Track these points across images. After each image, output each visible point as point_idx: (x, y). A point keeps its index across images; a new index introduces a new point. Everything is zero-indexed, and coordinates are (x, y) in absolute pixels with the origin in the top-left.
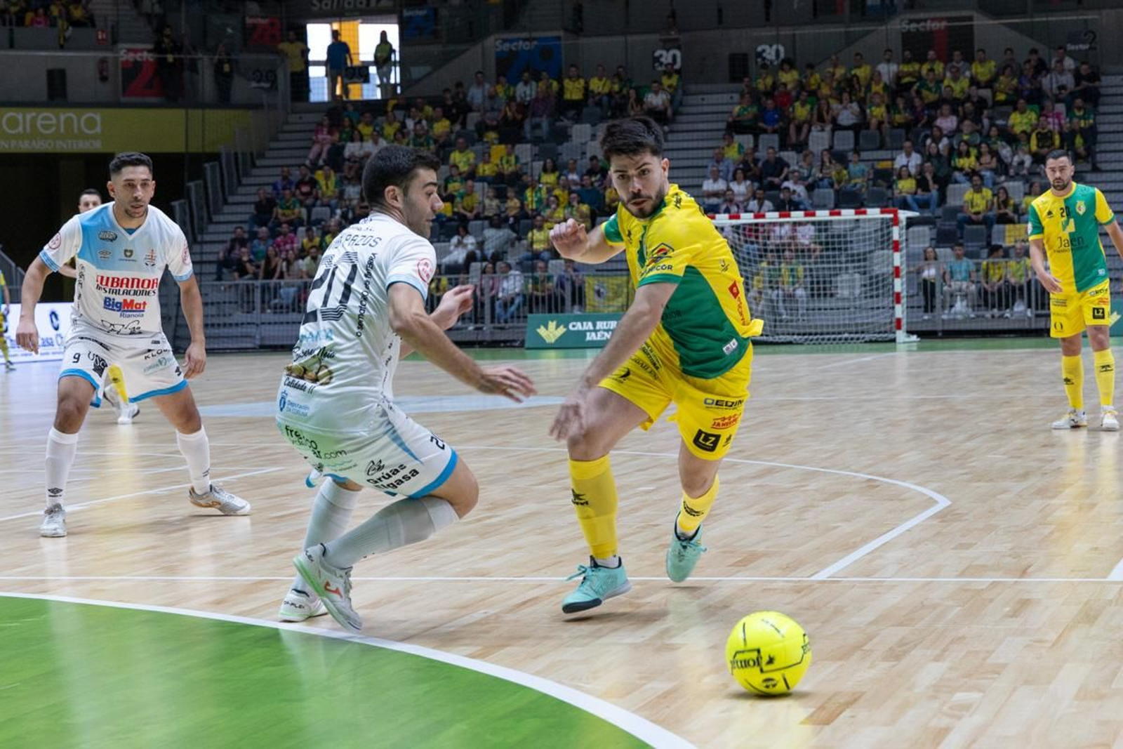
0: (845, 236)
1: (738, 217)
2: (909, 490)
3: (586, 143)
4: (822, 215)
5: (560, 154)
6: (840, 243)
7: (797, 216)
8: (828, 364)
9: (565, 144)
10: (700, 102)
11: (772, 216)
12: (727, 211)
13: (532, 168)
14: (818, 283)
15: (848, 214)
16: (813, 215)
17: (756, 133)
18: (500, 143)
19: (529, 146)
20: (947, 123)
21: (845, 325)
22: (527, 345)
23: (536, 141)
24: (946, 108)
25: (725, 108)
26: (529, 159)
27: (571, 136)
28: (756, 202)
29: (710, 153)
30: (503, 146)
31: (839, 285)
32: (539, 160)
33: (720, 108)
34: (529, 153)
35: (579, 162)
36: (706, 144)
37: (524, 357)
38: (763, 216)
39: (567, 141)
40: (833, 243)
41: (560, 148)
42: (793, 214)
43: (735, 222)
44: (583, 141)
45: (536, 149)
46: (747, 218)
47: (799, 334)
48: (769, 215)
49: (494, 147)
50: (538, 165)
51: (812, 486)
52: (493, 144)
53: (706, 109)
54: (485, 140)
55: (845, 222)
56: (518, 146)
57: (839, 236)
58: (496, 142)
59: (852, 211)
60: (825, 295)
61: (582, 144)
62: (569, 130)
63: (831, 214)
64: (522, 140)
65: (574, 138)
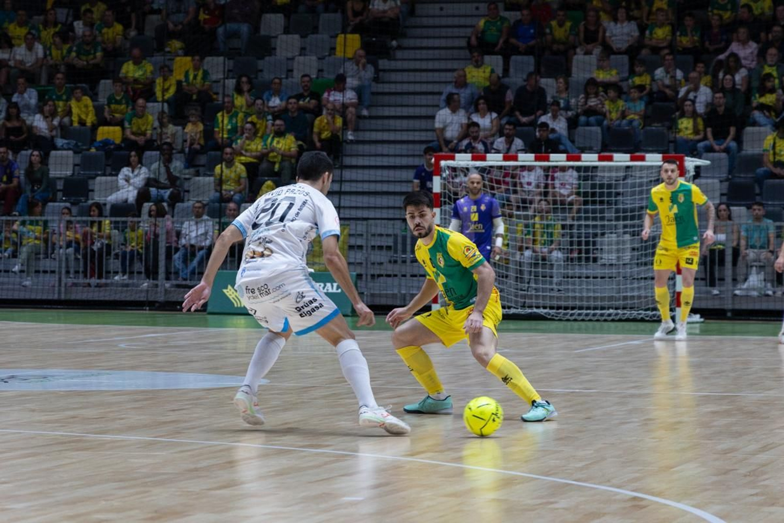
0: (616, 186)
1: (483, 159)
2: (686, 513)
3: (293, 59)
4: (589, 159)
5: (261, 71)
6: (609, 194)
7: (558, 159)
8: (587, 346)
9: (267, 58)
10: (437, 12)
11: (526, 159)
12: (469, 149)
13: (224, 86)
14: (579, 243)
15: (621, 159)
16: (578, 159)
17: (507, 53)
18: (186, 55)
19: (221, 59)
20: (746, 51)
21: (611, 298)
22: (209, 309)
23: (230, 54)
24: (743, 32)
25: (469, 21)
26: (221, 76)
27: (275, 49)
28: (502, 139)
29: (450, 76)
30: (189, 59)
31: (605, 247)
32: (233, 78)
33: (463, 21)
34: (221, 68)
35: (284, 81)
36: (442, 65)
37: (206, 325)
38: (515, 158)
39: (270, 55)
40: (602, 194)
41: (261, 64)
42: (553, 156)
43: (479, 163)
44: (290, 55)
45: (230, 64)
46: (494, 160)
47: (552, 308)
48: (522, 156)
49: (178, 59)
50: (231, 83)
51: (563, 503)
52: (178, 56)
53: (444, 21)
54: (167, 49)
55: (618, 169)
56: (208, 59)
57: (609, 186)
58: (180, 52)
59: (627, 156)
60: (587, 259)
61: (288, 59)
62: (273, 40)
63: (601, 159)
64: (214, 52)
65: (278, 50)
